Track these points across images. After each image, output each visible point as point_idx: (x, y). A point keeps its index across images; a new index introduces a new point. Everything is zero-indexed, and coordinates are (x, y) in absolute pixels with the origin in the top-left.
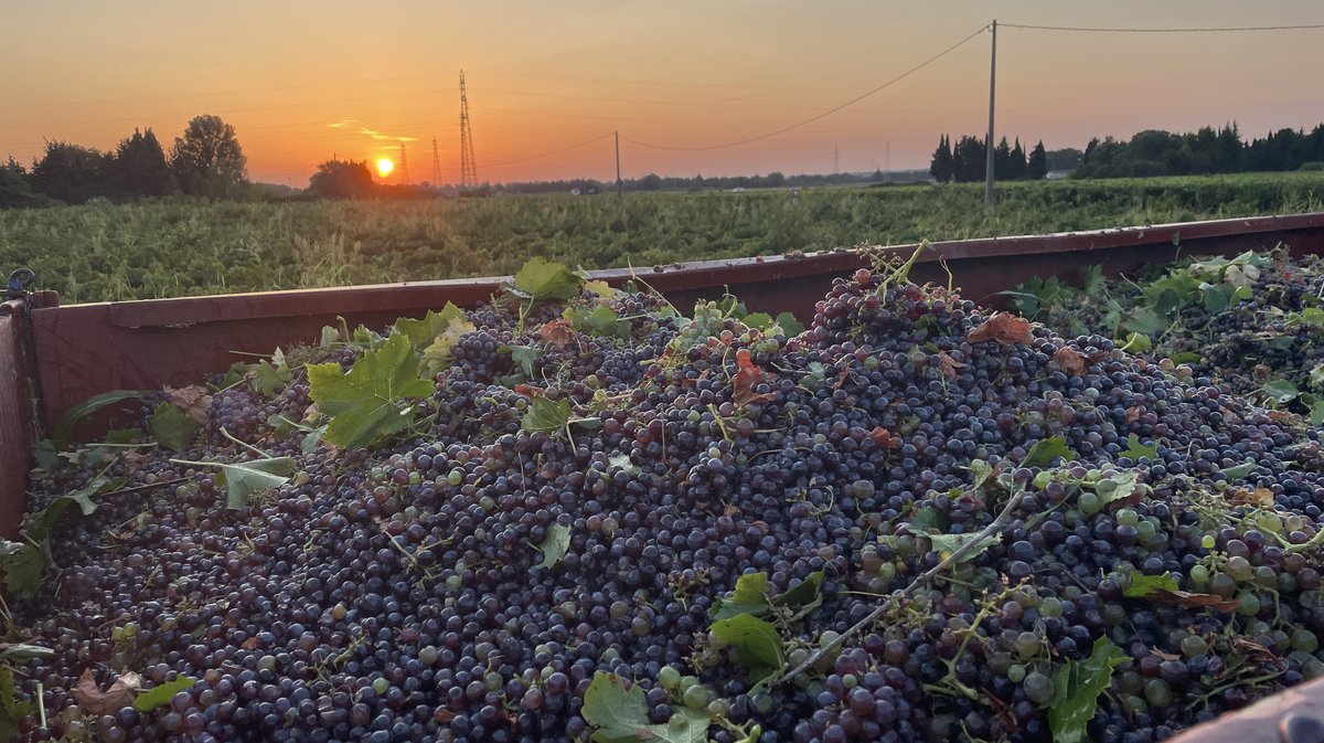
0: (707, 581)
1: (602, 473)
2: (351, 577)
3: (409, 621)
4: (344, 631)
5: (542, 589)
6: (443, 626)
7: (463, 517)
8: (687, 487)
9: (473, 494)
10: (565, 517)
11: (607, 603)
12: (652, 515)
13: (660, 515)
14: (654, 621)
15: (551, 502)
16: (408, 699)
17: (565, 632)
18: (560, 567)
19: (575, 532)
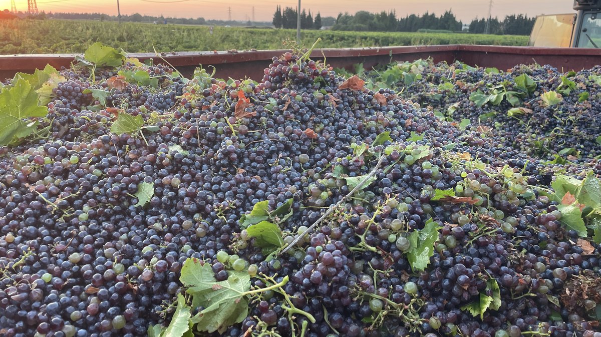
0: (234, 207)
1: (167, 154)
2: (14, 218)
3: (57, 240)
4: (15, 248)
5: (139, 217)
6: (81, 241)
7: (83, 181)
8: (215, 161)
9: (87, 168)
10: (149, 178)
11: (180, 222)
12: (199, 174)
13: (203, 175)
14: (209, 229)
15: (138, 171)
16: (66, 283)
17: (158, 238)
18: (149, 205)
19: (156, 186)
